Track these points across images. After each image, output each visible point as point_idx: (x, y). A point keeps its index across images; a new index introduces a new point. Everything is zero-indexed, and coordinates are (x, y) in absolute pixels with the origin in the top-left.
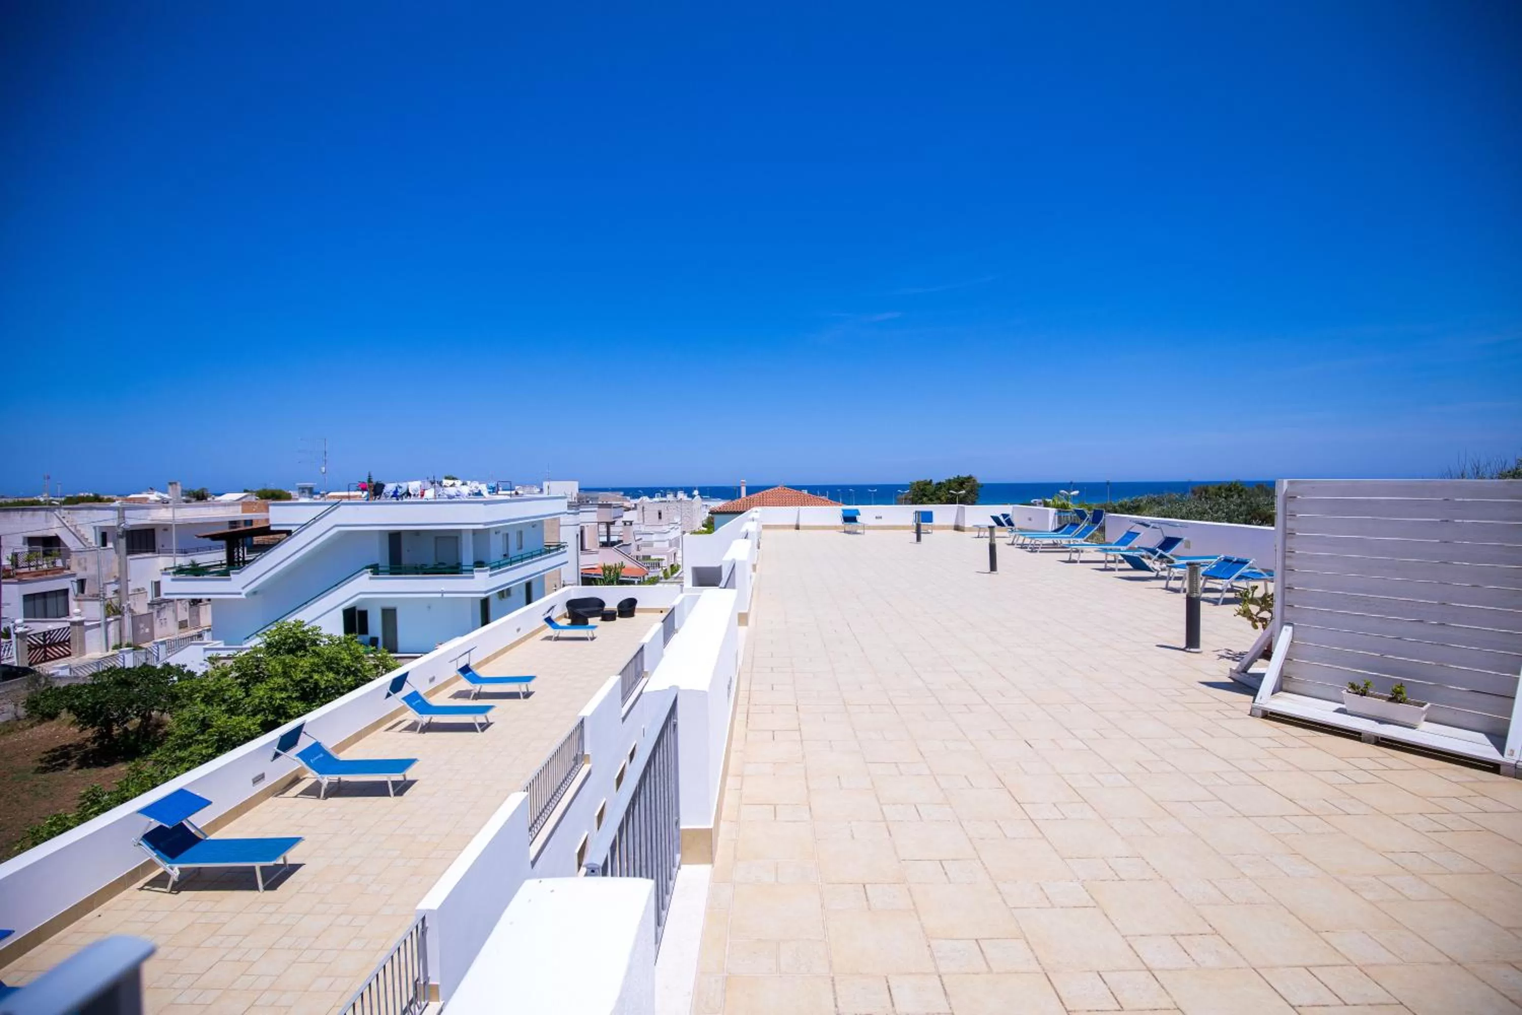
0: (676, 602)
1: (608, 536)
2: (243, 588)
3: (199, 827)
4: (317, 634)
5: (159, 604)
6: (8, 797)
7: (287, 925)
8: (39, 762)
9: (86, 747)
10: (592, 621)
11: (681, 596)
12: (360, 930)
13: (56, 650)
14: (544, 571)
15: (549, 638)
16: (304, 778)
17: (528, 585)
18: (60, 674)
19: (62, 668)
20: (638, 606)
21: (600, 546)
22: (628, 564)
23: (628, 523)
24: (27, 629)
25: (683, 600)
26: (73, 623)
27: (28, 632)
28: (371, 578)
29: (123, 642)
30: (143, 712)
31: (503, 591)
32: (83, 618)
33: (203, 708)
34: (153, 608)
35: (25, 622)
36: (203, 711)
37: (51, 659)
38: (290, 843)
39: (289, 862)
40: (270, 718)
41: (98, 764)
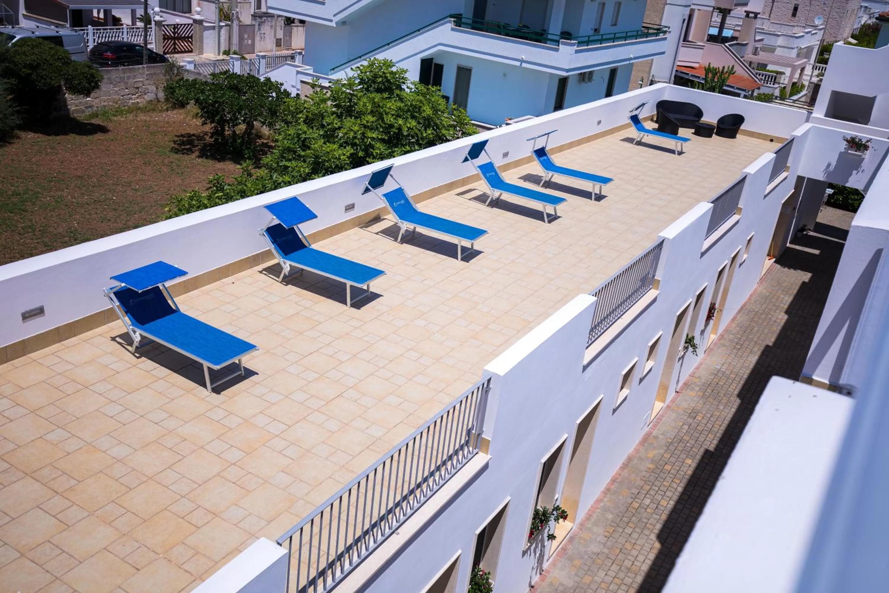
0: (799, 132)
1: (722, 27)
2: (334, 16)
3: (305, 235)
4: (403, 78)
5: (260, 17)
6: (154, 166)
7: (367, 342)
8: (173, 143)
9: (205, 140)
10: (683, 132)
11: (807, 126)
12: (425, 369)
13: (182, 44)
14: (635, 58)
15: (630, 140)
16: (384, 219)
17: (613, 72)
18: (187, 68)
19: (190, 62)
20: (742, 127)
21: (708, 41)
22: (739, 71)
23: (752, 15)
24: (162, 19)
25: (808, 131)
26: (195, 21)
27: (164, 21)
28: (452, 29)
29: (231, 49)
30: (249, 119)
31: (585, 73)
32: (202, 18)
33: (305, 129)
34: (255, 20)
35: (161, 11)
36: (305, 133)
37: (178, 52)
38: (375, 273)
39: (372, 289)
40: (361, 154)
41: (213, 157)
